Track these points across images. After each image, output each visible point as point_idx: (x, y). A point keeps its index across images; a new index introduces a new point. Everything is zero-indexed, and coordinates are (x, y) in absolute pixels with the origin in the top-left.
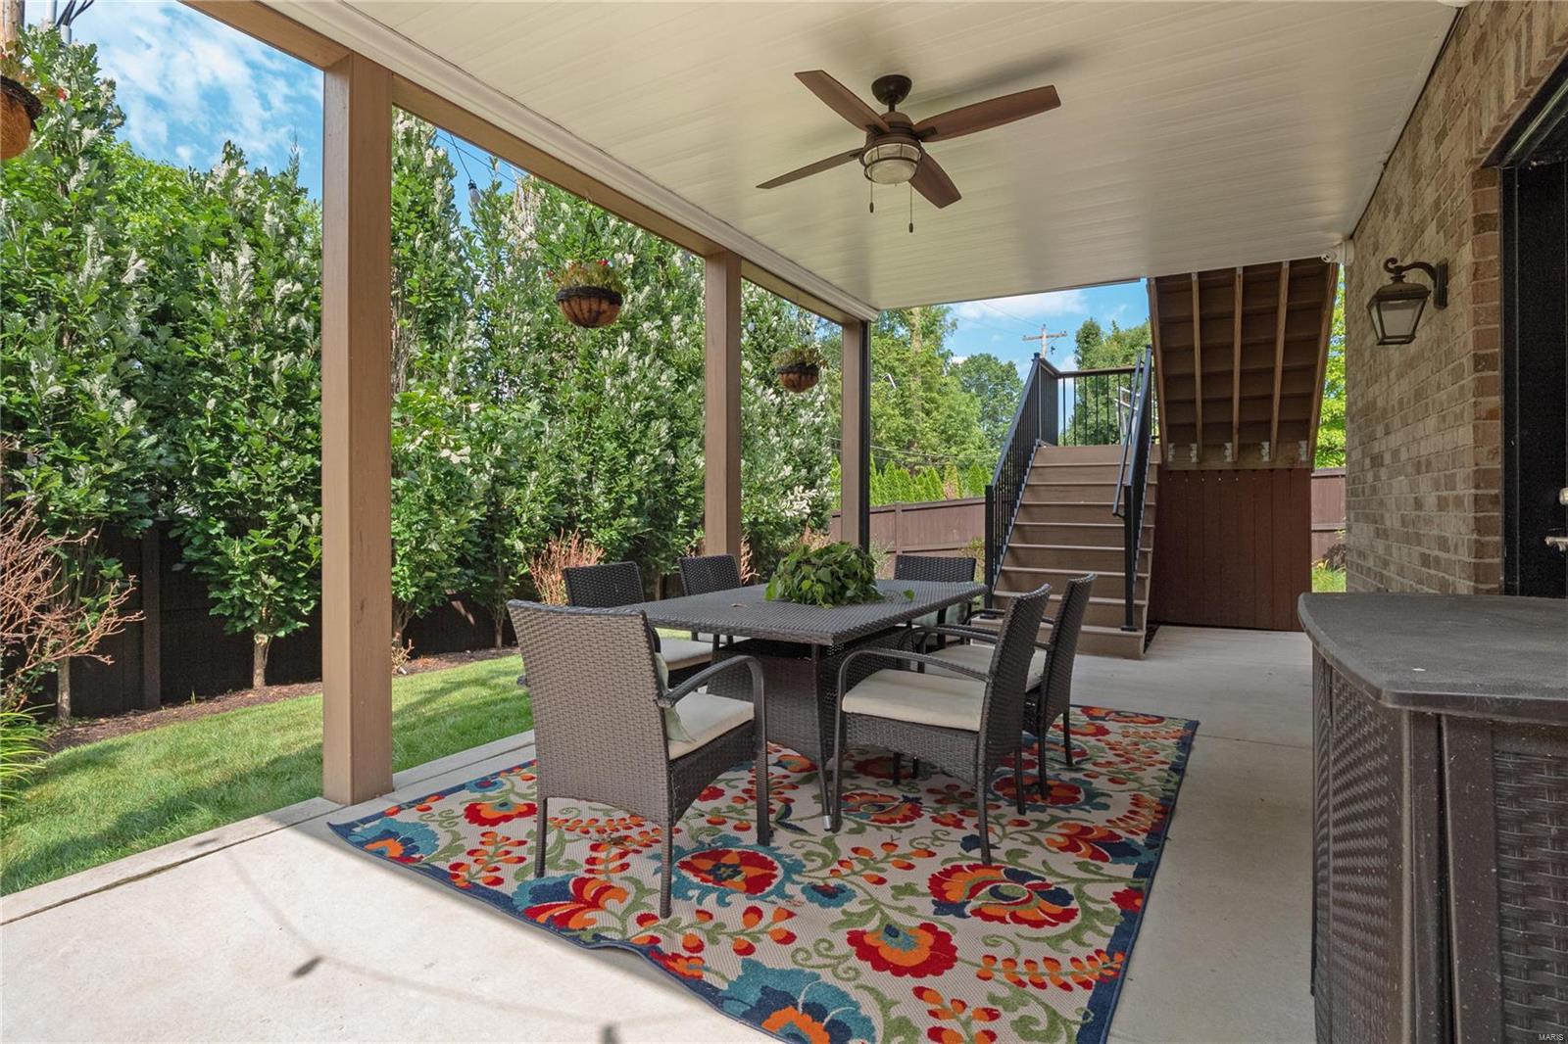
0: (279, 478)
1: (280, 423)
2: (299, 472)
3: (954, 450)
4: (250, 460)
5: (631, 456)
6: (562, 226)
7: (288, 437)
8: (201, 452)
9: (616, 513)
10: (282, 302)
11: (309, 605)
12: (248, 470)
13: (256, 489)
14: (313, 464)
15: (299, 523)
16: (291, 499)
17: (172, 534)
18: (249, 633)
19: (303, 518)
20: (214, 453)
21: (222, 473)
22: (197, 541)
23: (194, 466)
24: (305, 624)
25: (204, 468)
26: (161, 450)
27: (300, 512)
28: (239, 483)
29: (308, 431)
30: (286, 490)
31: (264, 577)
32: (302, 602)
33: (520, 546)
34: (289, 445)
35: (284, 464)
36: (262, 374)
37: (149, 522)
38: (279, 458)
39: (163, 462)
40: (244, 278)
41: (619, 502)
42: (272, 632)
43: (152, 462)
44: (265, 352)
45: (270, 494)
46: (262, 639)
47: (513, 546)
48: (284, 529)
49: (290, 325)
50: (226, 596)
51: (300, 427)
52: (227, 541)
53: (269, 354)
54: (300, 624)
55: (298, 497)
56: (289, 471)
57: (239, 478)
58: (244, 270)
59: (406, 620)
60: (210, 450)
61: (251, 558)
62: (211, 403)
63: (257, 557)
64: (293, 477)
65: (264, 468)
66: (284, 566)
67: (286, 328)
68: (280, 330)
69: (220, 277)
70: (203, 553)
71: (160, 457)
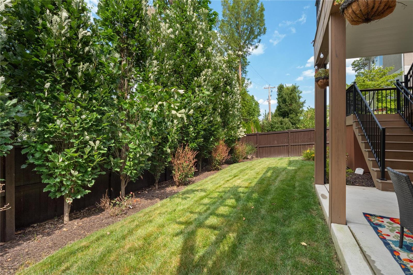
0: (81, 124)
1: (82, 97)
2: (90, 121)
3: (251, 117)
4: (66, 114)
5: (203, 117)
6: (177, 32)
7: (84, 104)
8: (41, 110)
9: (196, 138)
10: (82, 39)
11: (92, 182)
12: (65, 119)
13: (69, 129)
14: (97, 117)
15: (89, 145)
16: (86, 133)
17: (23, 152)
18: (62, 199)
19: (91, 143)
20: (47, 111)
21: (52, 121)
22: (37, 155)
23: (38, 117)
24: (89, 191)
25: (42, 118)
26: (19, 107)
27: (90, 140)
28: (61, 126)
29: (94, 101)
30: (84, 129)
31: (72, 172)
32: (89, 181)
33: (169, 151)
34: (86, 108)
35: (84, 117)
36: (73, 73)
37: (11, 147)
38: (80, 114)
39: (19, 115)
40: (65, 23)
41: (198, 133)
42: (74, 196)
43: (13, 114)
44: (74, 62)
45: (75, 131)
46: (69, 201)
47: (167, 151)
48: (83, 148)
49: (85, 51)
50: (52, 182)
51: (91, 99)
52: (55, 155)
53: (76, 63)
54: (88, 191)
55: (90, 132)
56: (85, 120)
57: (61, 123)
58: (65, 19)
59: (127, 183)
60: (45, 110)
61: (66, 163)
62: (48, 85)
63: (69, 162)
64: (88, 123)
65: (74, 118)
66: (81, 166)
67: (83, 51)
68: (81, 53)
69: (52, 22)
70: (40, 161)
71: (18, 112)
